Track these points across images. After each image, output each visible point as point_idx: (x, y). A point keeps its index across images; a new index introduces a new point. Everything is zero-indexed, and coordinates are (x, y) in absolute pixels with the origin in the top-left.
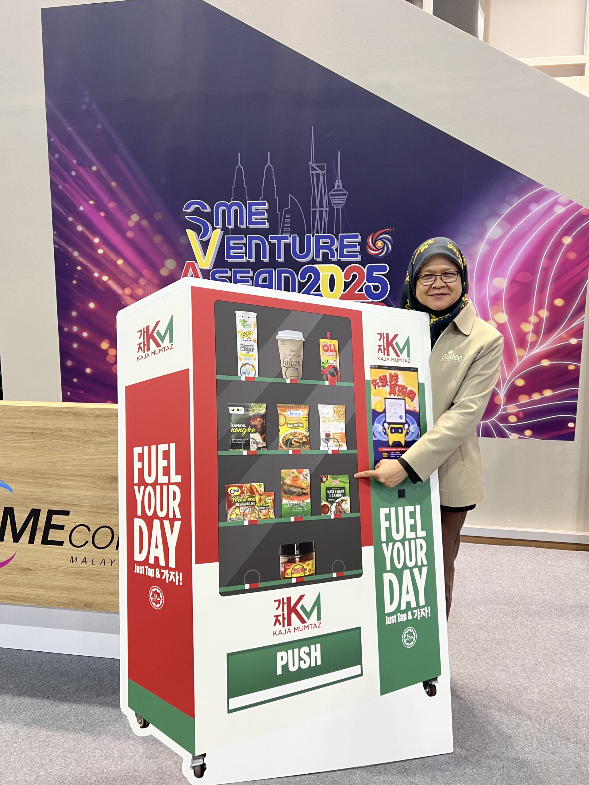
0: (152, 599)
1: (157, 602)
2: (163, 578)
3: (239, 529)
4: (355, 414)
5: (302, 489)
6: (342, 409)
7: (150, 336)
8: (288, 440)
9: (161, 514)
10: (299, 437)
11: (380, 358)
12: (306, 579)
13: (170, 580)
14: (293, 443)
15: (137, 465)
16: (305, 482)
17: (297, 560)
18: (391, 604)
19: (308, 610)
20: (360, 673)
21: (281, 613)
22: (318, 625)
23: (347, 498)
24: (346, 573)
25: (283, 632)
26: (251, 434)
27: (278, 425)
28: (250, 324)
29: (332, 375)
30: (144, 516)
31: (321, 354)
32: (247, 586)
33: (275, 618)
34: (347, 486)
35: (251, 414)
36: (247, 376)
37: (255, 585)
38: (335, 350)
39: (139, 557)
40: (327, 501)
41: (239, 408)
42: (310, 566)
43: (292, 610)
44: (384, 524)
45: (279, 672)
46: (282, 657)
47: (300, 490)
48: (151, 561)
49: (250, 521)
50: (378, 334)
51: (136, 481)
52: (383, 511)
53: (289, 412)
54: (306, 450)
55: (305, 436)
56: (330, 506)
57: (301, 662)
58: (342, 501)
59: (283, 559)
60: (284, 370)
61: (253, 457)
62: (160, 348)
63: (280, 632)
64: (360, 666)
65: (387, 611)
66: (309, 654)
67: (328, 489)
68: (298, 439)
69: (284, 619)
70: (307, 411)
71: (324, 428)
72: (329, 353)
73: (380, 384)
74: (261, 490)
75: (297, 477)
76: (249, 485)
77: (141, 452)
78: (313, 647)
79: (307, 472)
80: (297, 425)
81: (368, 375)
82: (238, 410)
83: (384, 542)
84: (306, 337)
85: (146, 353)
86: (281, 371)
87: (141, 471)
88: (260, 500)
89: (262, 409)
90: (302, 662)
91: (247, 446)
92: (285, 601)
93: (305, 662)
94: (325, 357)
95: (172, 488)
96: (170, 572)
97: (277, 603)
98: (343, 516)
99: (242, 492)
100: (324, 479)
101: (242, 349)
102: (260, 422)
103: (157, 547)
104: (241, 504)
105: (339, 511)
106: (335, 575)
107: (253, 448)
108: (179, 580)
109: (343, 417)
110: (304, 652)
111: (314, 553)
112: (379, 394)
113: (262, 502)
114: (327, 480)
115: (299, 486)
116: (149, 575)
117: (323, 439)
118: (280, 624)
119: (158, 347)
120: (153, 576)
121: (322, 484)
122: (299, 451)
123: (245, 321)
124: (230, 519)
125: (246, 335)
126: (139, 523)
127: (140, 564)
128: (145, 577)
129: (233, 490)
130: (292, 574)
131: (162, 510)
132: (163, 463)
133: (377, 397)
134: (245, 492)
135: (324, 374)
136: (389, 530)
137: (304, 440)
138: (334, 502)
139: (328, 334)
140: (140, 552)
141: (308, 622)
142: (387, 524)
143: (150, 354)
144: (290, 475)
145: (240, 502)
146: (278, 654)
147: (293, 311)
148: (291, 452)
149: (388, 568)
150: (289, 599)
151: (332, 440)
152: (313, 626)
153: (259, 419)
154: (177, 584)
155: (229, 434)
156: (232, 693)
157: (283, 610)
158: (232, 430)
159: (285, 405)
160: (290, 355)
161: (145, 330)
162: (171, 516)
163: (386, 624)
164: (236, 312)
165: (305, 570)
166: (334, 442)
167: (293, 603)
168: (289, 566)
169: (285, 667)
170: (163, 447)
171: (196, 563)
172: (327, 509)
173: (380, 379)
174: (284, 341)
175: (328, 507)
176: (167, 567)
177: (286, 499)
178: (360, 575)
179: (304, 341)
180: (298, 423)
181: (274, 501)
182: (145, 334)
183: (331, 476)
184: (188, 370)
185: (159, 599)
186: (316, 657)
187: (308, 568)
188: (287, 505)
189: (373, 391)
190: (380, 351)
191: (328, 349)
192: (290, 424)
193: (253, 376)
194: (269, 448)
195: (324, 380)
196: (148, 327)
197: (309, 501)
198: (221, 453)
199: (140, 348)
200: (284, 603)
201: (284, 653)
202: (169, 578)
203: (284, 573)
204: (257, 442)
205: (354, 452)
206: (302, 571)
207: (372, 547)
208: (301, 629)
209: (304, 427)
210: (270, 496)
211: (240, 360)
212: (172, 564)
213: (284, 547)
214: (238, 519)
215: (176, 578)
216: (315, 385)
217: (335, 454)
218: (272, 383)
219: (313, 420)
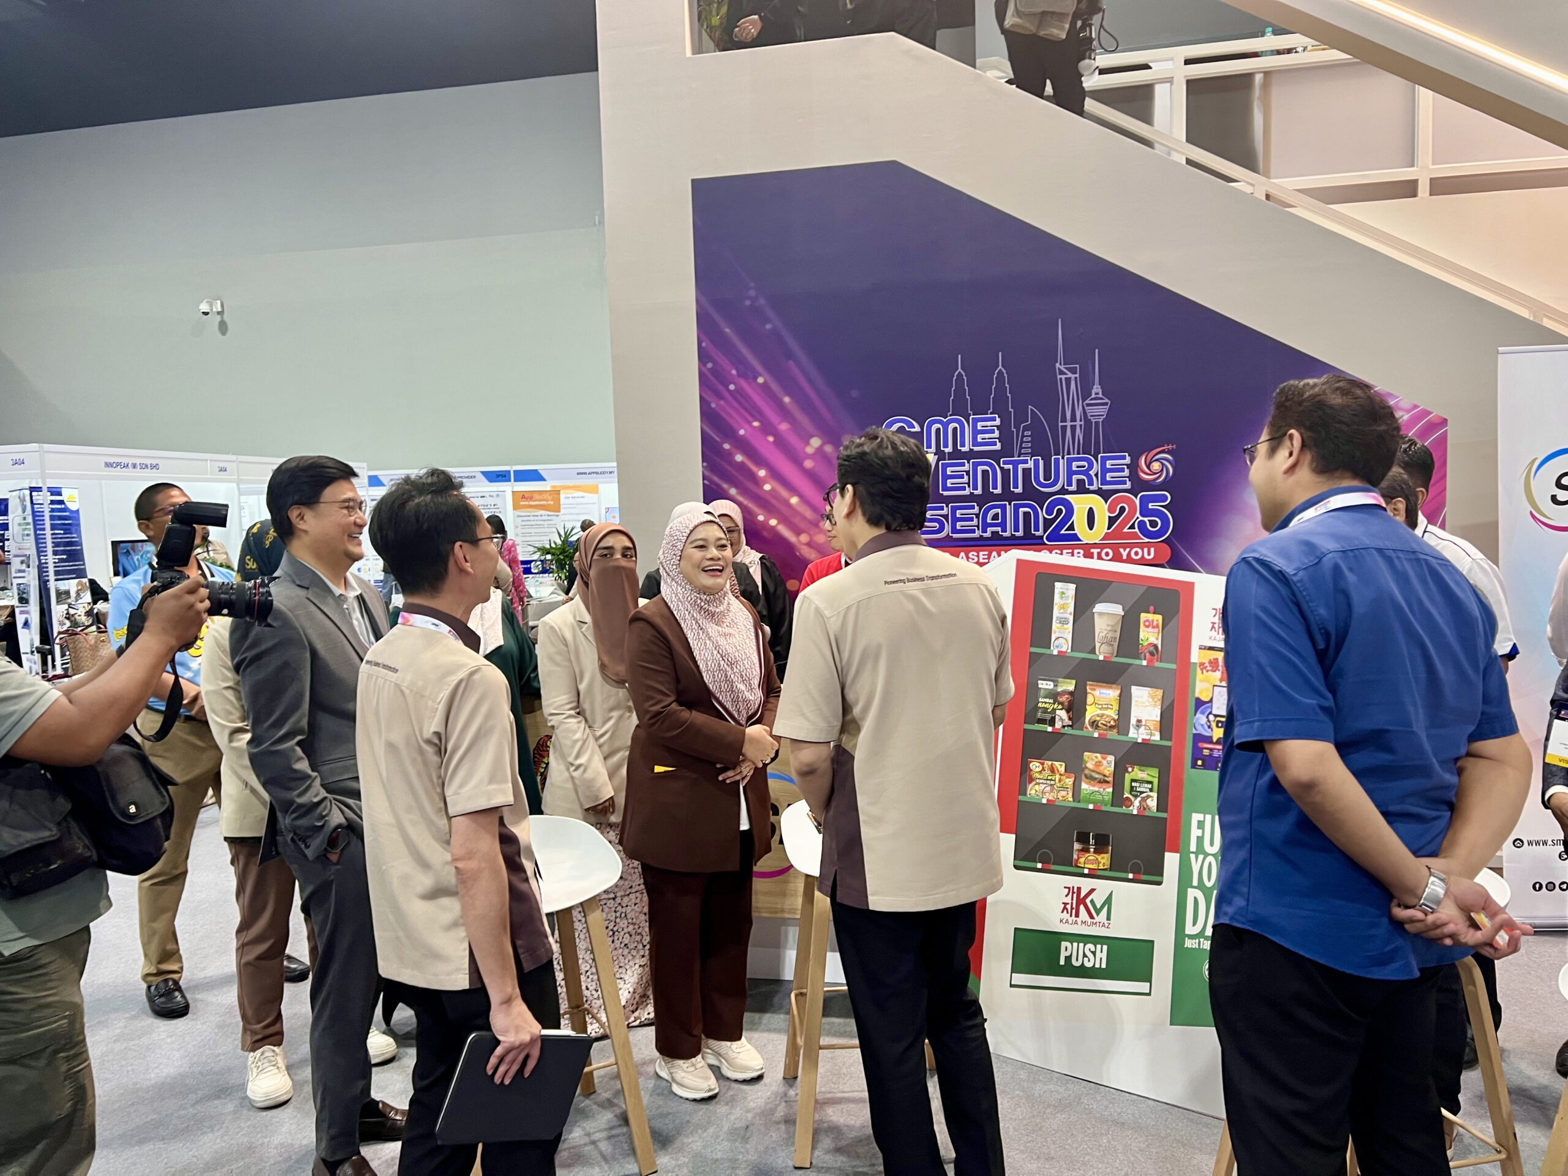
3: (1037, 806)
4: (1174, 701)
5: (1104, 776)
6: (1159, 693)
8: (1095, 721)
11: (1211, 638)
12: (1099, 873)
14: (1100, 725)
16: (1108, 769)
17: (1092, 850)
18: (1194, 924)
19: (1098, 907)
20: (1148, 992)
21: (1070, 902)
22: (1106, 925)
23: (1155, 795)
24: (1144, 877)
25: (1070, 922)
26: (1057, 711)
27: (1085, 704)
28: (1068, 596)
29: (1152, 654)
31: (1141, 630)
32: (1040, 865)
33: (1063, 905)
34: (1156, 781)
35: (1060, 689)
36: (1059, 649)
37: (1047, 866)
38: (1157, 626)
40: (1131, 794)
41: (1049, 683)
42: (1104, 860)
43: (1081, 901)
44: (1195, 833)
45: (1062, 962)
46: (1066, 948)
47: (1101, 777)
49: (1048, 800)
50: (1212, 609)
52: (1196, 817)
53: (1099, 691)
54: (1113, 735)
55: (1114, 719)
56: (1133, 800)
58: (1148, 797)
59: (1077, 846)
60: (1098, 645)
61: (1057, 735)
63: (1067, 921)
64: (1148, 984)
65: (1187, 932)
66: (1094, 953)
67: (1133, 781)
68: (1106, 721)
69: (1072, 908)
70: (1119, 691)
71: (1135, 714)
72: (1150, 629)
73: (1209, 668)
74: (1062, 769)
75: (1100, 762)
76: (1050, 763)
78: (1099, 946)
79: (1111, 758)
80: (1107, 706)
81: (1195, 656)
82: (1047, 684)
83: (1193, 853)
84: (1126, 609)
86: (1094, 647)
88: (1060, 781)
89: (1070, 686)
90: (1086, 959)
91: (1052, 722)
92: (1075, 890)
93: (1089, 960)
94: (1146, 633)
97: (1067, 890)
98: (1147, 813)
99: (1043, 769)
100: (1130, 769)
101: (1057, 621)
102: (1067, 698)
104: (1041, 781)
105: (1143, 807)
106: (1131, 876)
107: (1058, 725)
109: (1159, 703)
110: (1090, 949)
111: (1111, 848)
112: (1207, 680)
113: (1062, 783)
114: (1134, 770)
115: (1102, 772)
117: (1133, 724)
118: (1068, 912)
122: (1106, 735)
123: (1063, 593)
124: (1030, 794)
125: (1063, 607)
129: (1035, 766)
130: (1084, 863)
133: (1203, 683)
134: (1046, 770)
135: (1142, 652)
136: (1200, 840)
137: (1112, 723)
138: (1139, 796)
139: (1152, 608)
141: (1097, 919)
142: (1199, 833)
144: (1093, 759)
145: (1040, 779)
146: (1063, 943)
148: (1096, 735)
149: (1195, 883)
150: (1079, 889)
151: (1143, 727)
152: (1101, 924)
153: (1066, 696)
155: (1037, 708)
156: (1016, 968)
157: (1072, 899)
158: (1040, 705)
159: (1095, 683)
160: (1106, 630)
163: (1186, 946)
164: (1056, 584)
165: (1099, 863)
166: (1146, 729)
167: (1082, 895)
168: (1082, 854)
169: (1068, 959)
172: (1129, 803)
173: (1209, 662)
174: (1101, 614)
175: (1131, 801)
177: (1087, 783)
178: (1159, 883)
179: (1123, 614)
180: (1107, 704)
181: (1074, 783)
183: (1139, 767)
186: (1101, 959)
188: (1086, 790)
189: (1199, 675)
190: (1211, 629)
191: (1150, 624)
192: (1099, 704)
193: (1064, 650)
194: (1074, 727)
195: (1141, 659)
197: (1110, 790)
198: (1027, 727)
200: (1073, 893)
201: (1068, 944)
203: (1077, 860)
204: (1062, 719)
205: (1169, 743)
206: (1095, 863)
207: (1178, 855)
208: (1089, 924)
209: (1115, 709)
210: (1070, 778)
211: (1054, 633)
213: (1078, 834)
214: (1037, 796)
216: (1130, 665)
217: (1146, 744)
218: (1084, 659)
219: (1125, 702)
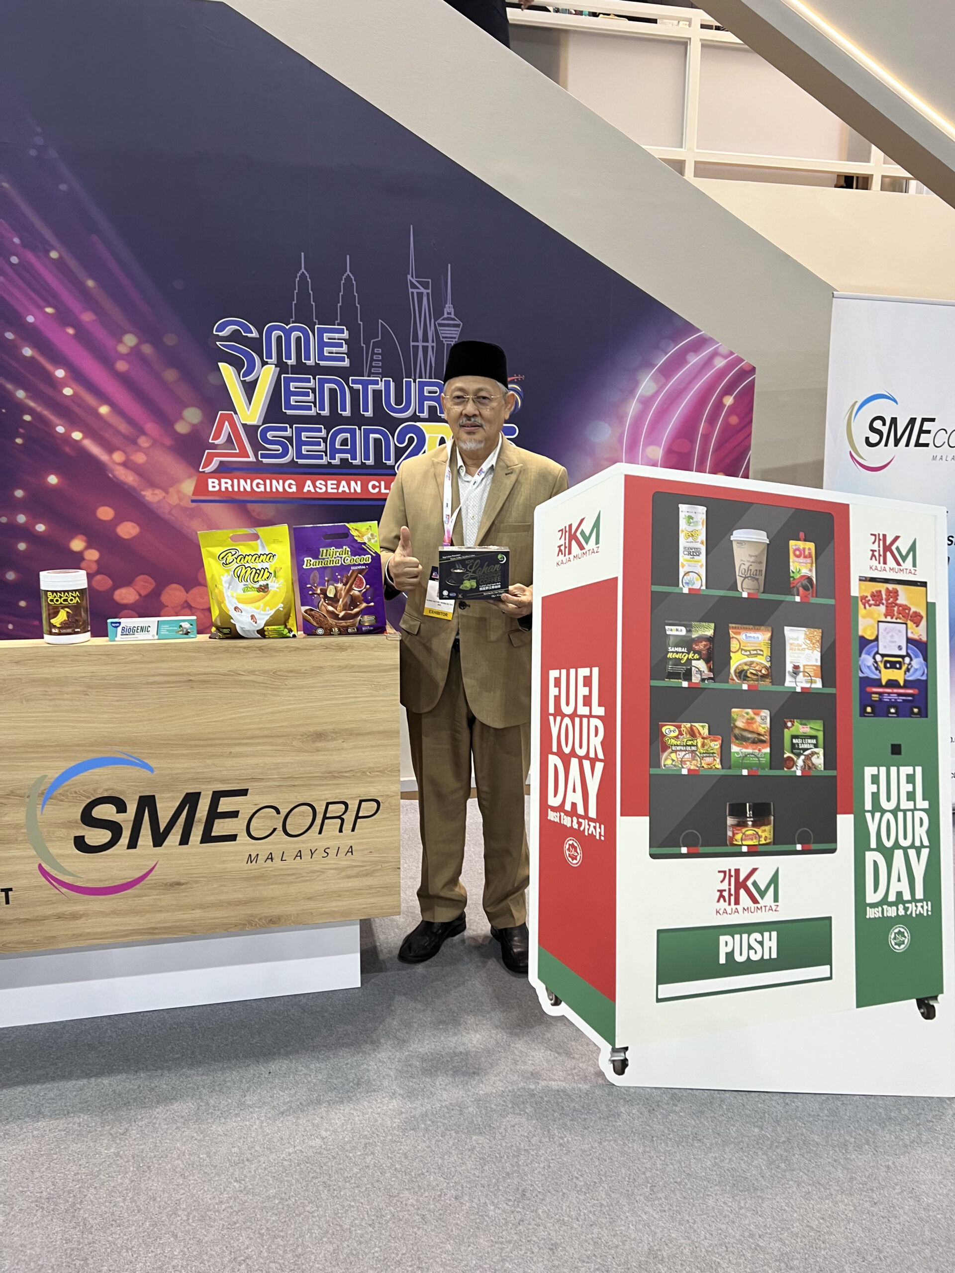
0: (567, 853)
1: (574, 858)
2: (582, 829)
3: (677, 778)
4: (835, 641)
5: (759, 734)
6: (817, 633)
7: (573, 537)
8: (743, 671)
9: (581, 752)
10: (757, 668)
11: (874, 568)
12: (760, 849)
13: (590, 832)
14: (749, 675)
15: (553, 691)
16: (763, 726)
17: (750, 823)
18: (875, 891)
19: (763, 888)
20: (829, 975)
21: (727, 888)
22: (774, 908)
23: (821, 751)
24: (814, 847)
25: (729, 911)
26: (693, 661)
27: (729, 651)
28: (697, 522)
29: (806, 588)
30: (560, 753)
31: (791, 560)
32: (684, 850)
33: (719, 893)
34: (820, 735)
35: (694, 635)
36: (691, 587)
37: (693, 850)
38: (810, 556)
39: (554, 801)
40: (792, 752)
41: (679, 628)
42: (766, 833)
43: (741, 885)
44: (869, 788)
45: (722, 960)
46: (726, 942)
47: (756, 736)
48: (568, 807)
49: (689, 770)
50: (872, 535)
51: (552, 710)
52: (869, 771)
53: (744, 636)
54: (765, 685)
55: (765, 667)
56: (795, 759)
57: (750, 951)
58: (813, 754)
59: (730, 821)
60: (739, 580)
61: (695, 690)
62: (584, 551)
63: (725, 912)
64: (828, 967)
65: (868, 901)
66: (761, 943)
67: (794, 737)
68: (756, 670)
69: (730, 895)
70: (769, 635)
71: (792, 658)
72: (801, 560)
74: (705, 732)
75: (753, 719)
76: (688, 725)
77: (558, 676)
78: (766, 934)
79: (766, 713)
80: (755, 652)
81: (855, 591)
82: (677, 630)
83: (868, 811)
84: (770, 538)
85: (567, 556)
86: (736, 581)
87: (557, 698)
88: (703, 745)
89: (708, 631)
90: (752, 952)
91: (688, 676)
92: (733, 873)
93: (756, 953)
94: (796, 564)
95: (595, 722)
96: (590, 823)
97: (722, 874)
98: (813, 773)
99: (681, 733)
100: (789, 724)
101: (685, 553)
102: (705, 646)
103: (574, 791)
104: (678, 748)
105: (808, 766)
106: (799, 847)
107: (696, 679)
108: (600, 833)
109: (818, 645)
110: (756, 940)
111: (772, 818)
112: (870, 615)
113: (706, 748)
114: (793, 725)
115: (755, 730)
116: (565, 824)
117: (789, 672)
118: (725, 901)
119: (581, 549)
120: (569, 825)
121: (786, 730)
123: (690, 517)
124: (665, 766)
125: (692, 535)
126: (554, 760)
127: (554, 809)
128: (560, 825)
129: (669, 730)
130: (742, 840)
131: (581, 747)
132: (583, 691)
133: (868, 619)
134: (684, 733)
135: (794, 587)
136: (876, 796)
137: (763, 672)
138: (802, 754)
139: (802, 535)
140: (555, 795)
141: (762, 902)
142: (874, 788)
143: (572, 559)
144: (743, 716)
145: (678, 745)
146: (721, 938)
147: (754, 505)
148: (745, 687)
149: (873, 845)
150: (737, 871)
151: (801, 674)
152: (767, 908)
153: (704, 643)
154: (598, 837)
155: (666, 660)
156: (663, 978)
157: (730, 884)
158: (670, 655)
159: (739, 626)
160: (748, 561)
161: (567, 529)
162: (592, 755)
163: (868, 917)
164: (680, 506)
165: (760, 837)
166: (804, 676)
167: (742, 877)
168: (738, 830)
169: (730, 955)
170: (584, 672)
171: (622, 815)
172: (792, 763)
173: (873, 595)
174: (740, 543)
175: (793, 760)
176: (586, 816)
177: (737, 745)
178: (833, 851)
179: (768, 542)
180: (756, 650)
181: (721, 747)
182: (567, 534)
183: (798, 720)
184: (616, 578)
185: (576, 854)
186: (770, 948)
187: (763, 835)
188: (738, 753)
189: (862, 611)
190: (874, 558)
191: (801, 554)
192: (746, 651)
193: (698, 588)
194: (716, 680)
195: (794, 595)
196: (570, 526)
197: (768, 750)
198: (655, 683)
199: (560, 550)
200: (730, 876)
201: (728, 938)
202: (588, 829)
203: (732, 838)
204: (700, 671)
205: (831, 690)
206: (756, 838)
207: (852, 816)
208: (753, 910)
209: (765, 655)
210: (716, 741)
211: (683, 567)
212: (593, 813)
213: (731, 806)
214: (675, 766)
215: (597, 831)
216: (782, 601)
217: (806, 692)
218: (722, 598)
219: (778, 647)
